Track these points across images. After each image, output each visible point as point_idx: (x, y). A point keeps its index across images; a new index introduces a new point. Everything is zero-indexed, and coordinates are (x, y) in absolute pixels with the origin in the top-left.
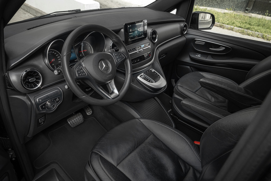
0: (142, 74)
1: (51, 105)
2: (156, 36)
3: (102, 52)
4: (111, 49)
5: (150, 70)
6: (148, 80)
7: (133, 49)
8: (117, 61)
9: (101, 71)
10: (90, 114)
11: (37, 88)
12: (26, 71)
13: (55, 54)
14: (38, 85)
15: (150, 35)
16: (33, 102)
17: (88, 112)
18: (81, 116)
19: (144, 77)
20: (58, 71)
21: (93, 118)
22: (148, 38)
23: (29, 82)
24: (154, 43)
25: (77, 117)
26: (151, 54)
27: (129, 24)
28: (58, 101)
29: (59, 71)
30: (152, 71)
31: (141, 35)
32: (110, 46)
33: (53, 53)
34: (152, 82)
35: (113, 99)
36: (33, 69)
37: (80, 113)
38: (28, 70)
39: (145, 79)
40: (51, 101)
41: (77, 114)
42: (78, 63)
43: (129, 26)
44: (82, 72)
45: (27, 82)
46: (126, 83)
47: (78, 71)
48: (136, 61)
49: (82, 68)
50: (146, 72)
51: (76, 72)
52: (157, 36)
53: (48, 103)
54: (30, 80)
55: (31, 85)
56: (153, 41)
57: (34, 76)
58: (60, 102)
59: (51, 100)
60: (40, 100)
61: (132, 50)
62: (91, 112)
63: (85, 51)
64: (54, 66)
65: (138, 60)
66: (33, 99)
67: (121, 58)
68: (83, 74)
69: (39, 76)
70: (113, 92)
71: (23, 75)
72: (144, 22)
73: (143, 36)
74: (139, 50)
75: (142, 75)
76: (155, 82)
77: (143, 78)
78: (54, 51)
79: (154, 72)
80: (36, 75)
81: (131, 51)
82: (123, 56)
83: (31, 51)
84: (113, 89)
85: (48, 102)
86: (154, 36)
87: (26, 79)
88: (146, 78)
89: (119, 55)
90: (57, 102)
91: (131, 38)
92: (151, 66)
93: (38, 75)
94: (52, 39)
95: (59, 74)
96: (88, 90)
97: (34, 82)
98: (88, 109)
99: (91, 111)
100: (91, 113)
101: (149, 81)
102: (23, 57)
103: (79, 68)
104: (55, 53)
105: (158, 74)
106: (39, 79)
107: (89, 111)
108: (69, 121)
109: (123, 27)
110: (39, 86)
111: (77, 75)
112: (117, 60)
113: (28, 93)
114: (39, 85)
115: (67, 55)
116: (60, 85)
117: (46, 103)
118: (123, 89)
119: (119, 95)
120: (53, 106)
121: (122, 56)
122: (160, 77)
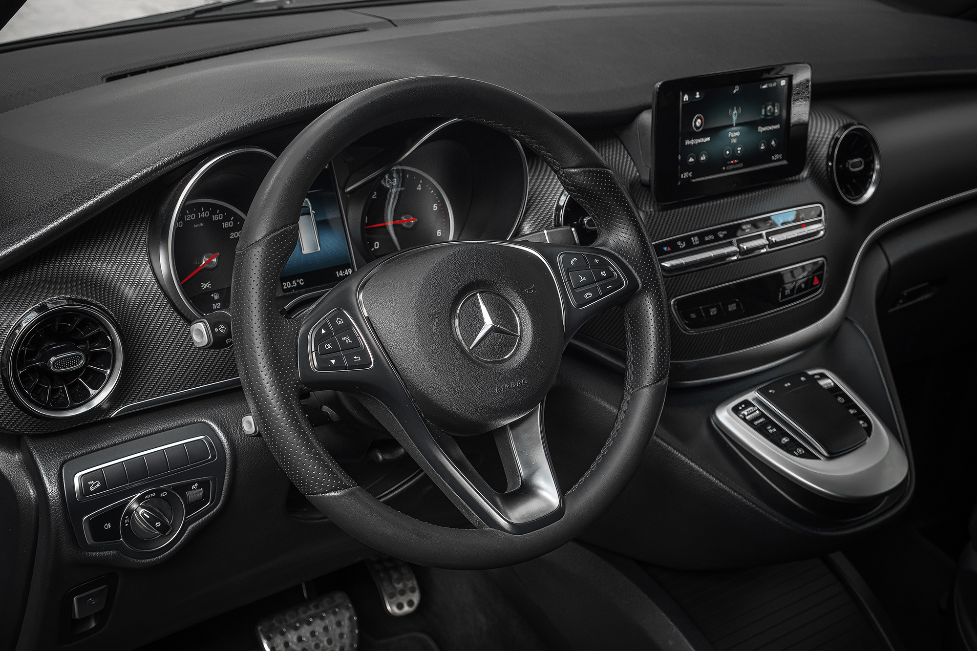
0: (752, 395)
1: (152, 521)
2: (869, 168)
3: (503, 239)
4: (558, 225)
5: (806, 375)
6: (785, 440)
7: (701, 236)
8: (573, 302)
9: (462, 351)
10: (406, 609)
11: (83, 410)
12: (39, 310)
13: (226, 225)
14: (92, 392)
15: (830, 157)
16: (51, 489)
17: (392, 596)
18: (346, 616)
19: (762, 415)
20: (214, 325)
21: (421, 635)
22: (815, 175)
23: (45, 373)
24: (851, 212)
25: (322, 618)
26: (825, 276)
27: (689, 84)
28: (199, 503)
29: (222, 329)
30: (823, 383)
31: (766, 156)
32: (559, 208)
33: (215, 218)
34: (808, 455)
35: (519, 528)
36: (81, 301)
37: (339, 597)
38: (56, 301)
39: (761, 429)
40: (158, 496)
41: (325, 601)
42: (334, 294)
43: (692, 95)
44: (346, 347)
45: (32, 370)
46: (617, 441)
47: (319, 339)
48: (713, 311)
49: (348, 326)
50: (777, 384)
51: (311, 346)
52: (877, 167)
53: (135, 506)
54: (53, 359)
55: (54, 392)
56: (847, 193)
57: (83, 341)
58: (210, 510)
59: (158, 492)
60: (95, 485)
61: (696, 240)
62: (416, 598)
63: (408, 221)
64: (209, 292)
65: (732, 307)
66: (54, 472)
67: (603, 287)
68: (350, 358)
69: (107, 343)
70: (527, 491)
71: (18, 326)
72: (790, 78)
73: (778, 160)
74: (745, 246)
75: (747, 404)
76: (833, 455)
77: (750, 423)
78: (223, 210)
79: (836, 388)
80: (93, 339)
81: (690, 245)
82: (617, 272)
83: (82, 203)
84: (533, 470)
85: (139, 500)
86: (855, 165)
87: (34, 356)
88: (774, 425)
89: (594, 266)
90: (192, 506)
91: (699, 168)
92: (817, 349)
93: (102, 336)
94: (212, 143)
95: (218, 342)
96: (388, 457)
97: (77, 372)
98: (395, 576)
99: (413, 590)
100: (410, 603)
101: (790, 448)
102: (36, 231)
103: (333, 320)
104: (227, 219)
105: (855, 407)
106: (108, 360)
107: (402, 593)
108: (269, 639)
109: (650, 99)
110: (96, 402)
111: (314, 362)
112: (579, 296)
113: (35, 437)
114: (100, 398)
115: (269, 242)
116: (225, 411)
117: (127, 502)
118: (593, 474)
119: (558, 513)
120: (165, 530)
121: (610, 275)
122: (869, 430)
